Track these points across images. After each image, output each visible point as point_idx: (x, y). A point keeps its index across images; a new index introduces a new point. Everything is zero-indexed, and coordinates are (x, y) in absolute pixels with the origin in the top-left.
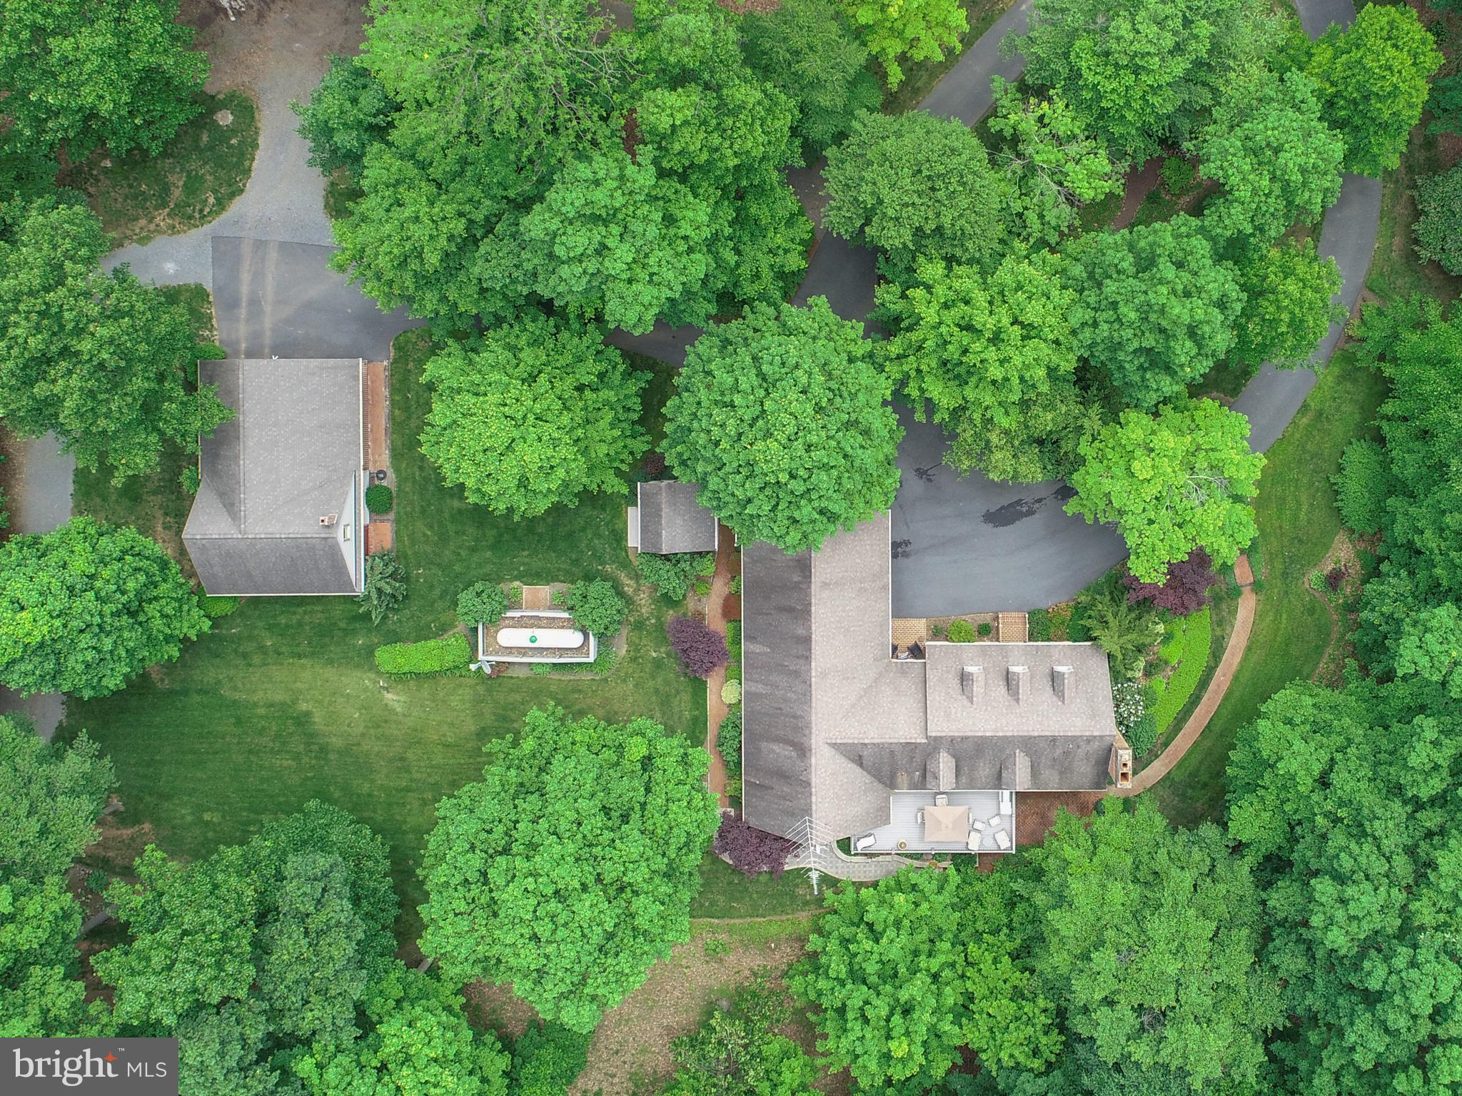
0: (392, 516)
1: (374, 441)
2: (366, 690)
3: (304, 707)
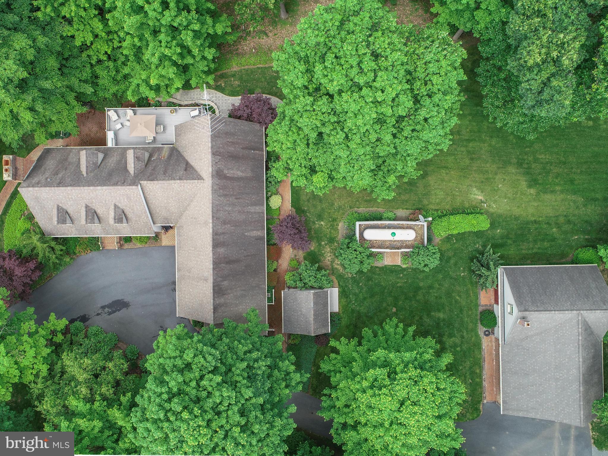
0: (480, 309)
1: (491, 354)
2: (495, 201)
3: (532, 191)
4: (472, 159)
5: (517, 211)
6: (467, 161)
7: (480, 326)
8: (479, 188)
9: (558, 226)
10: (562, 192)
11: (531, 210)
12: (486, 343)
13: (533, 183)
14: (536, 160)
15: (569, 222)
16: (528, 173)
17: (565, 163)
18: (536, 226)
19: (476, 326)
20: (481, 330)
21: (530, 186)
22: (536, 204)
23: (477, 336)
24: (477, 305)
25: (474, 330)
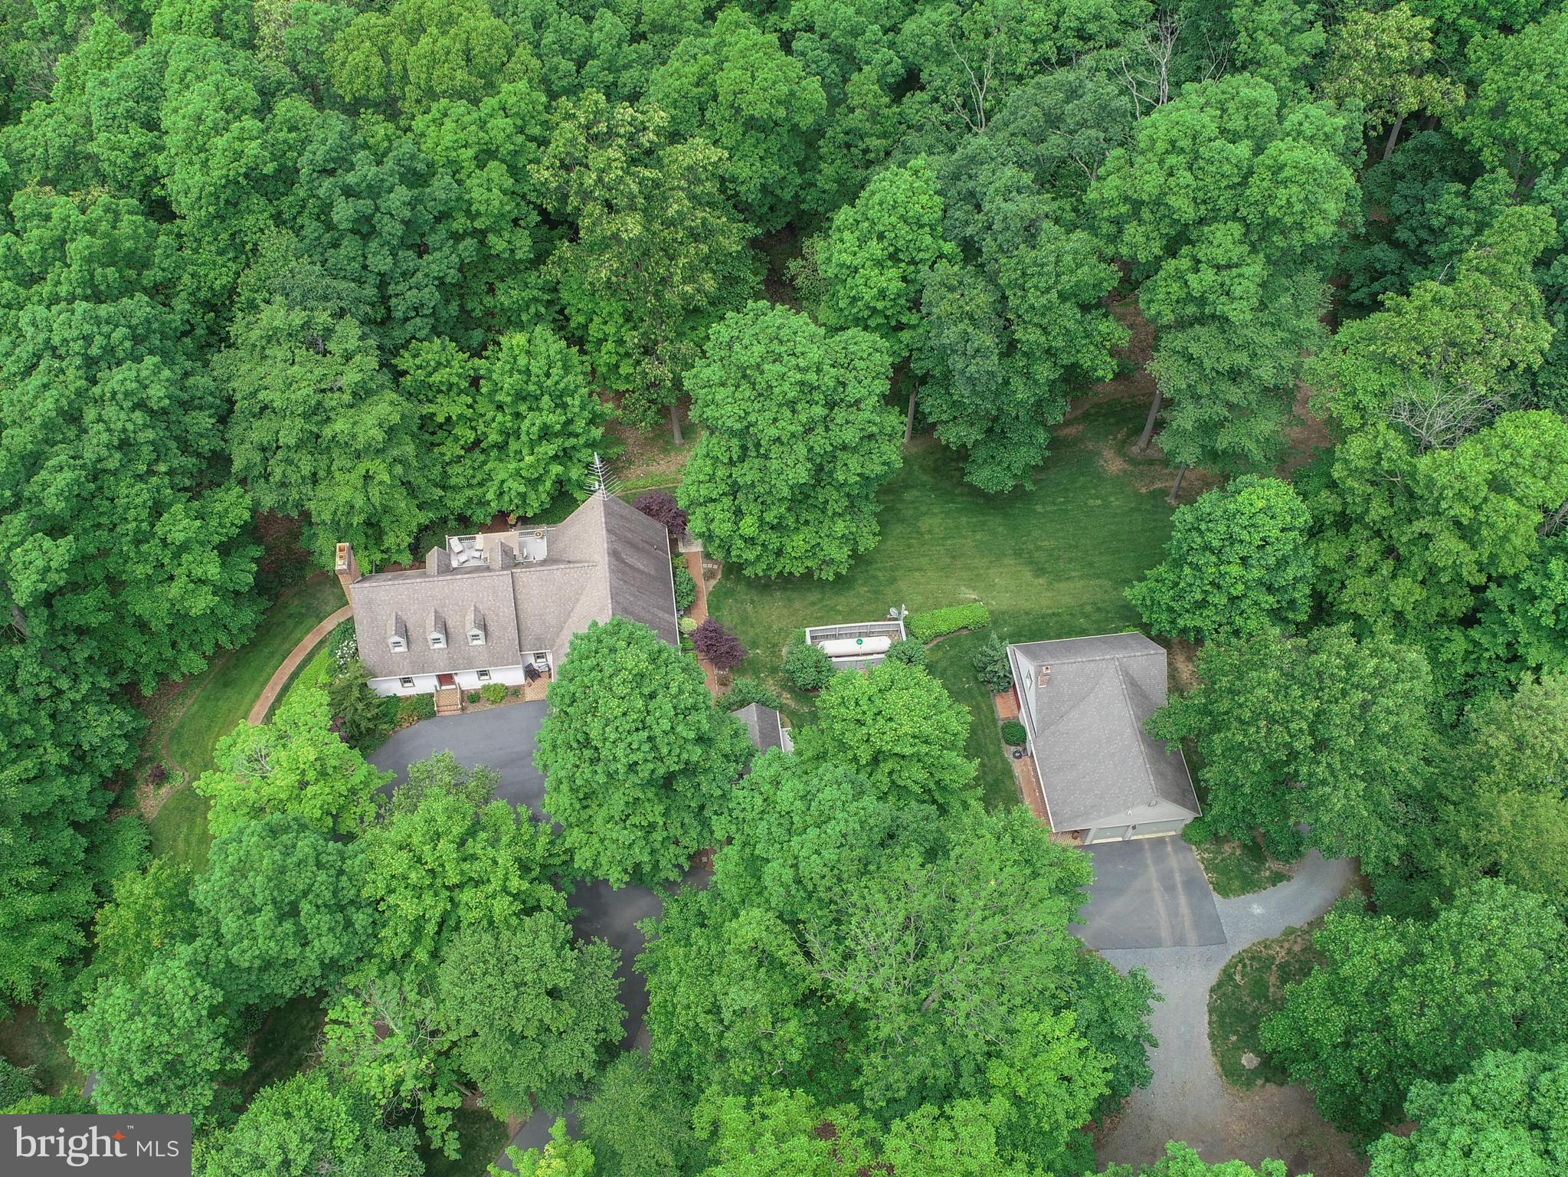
0: (1000, 723)
1: (1029, 782)
2: (993, 598)
3: (1041, 581)
4: (953, 557)
5: (1027, 606)
6: (948, 560)
7: (1003, 744)
8: (969, 587)
9: (1087, 616)
10: (1081, 578)
11: (1044, 602)
12: (1018, 767)
13: (1040, 571)
14: (1038, 548)
15: (1099, 609)
16: (1031, 563)
17: (1076, 547)
18: (1055, 619)
19: (1000, 748)
20: (1009, 751)
21: (1038, 576)
22: (1049, 595)
23: (1004, 761)
24: (994, 721)
25: (999, 753)
